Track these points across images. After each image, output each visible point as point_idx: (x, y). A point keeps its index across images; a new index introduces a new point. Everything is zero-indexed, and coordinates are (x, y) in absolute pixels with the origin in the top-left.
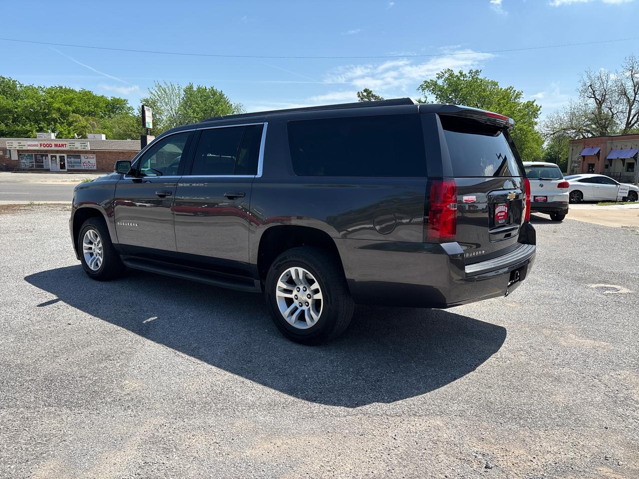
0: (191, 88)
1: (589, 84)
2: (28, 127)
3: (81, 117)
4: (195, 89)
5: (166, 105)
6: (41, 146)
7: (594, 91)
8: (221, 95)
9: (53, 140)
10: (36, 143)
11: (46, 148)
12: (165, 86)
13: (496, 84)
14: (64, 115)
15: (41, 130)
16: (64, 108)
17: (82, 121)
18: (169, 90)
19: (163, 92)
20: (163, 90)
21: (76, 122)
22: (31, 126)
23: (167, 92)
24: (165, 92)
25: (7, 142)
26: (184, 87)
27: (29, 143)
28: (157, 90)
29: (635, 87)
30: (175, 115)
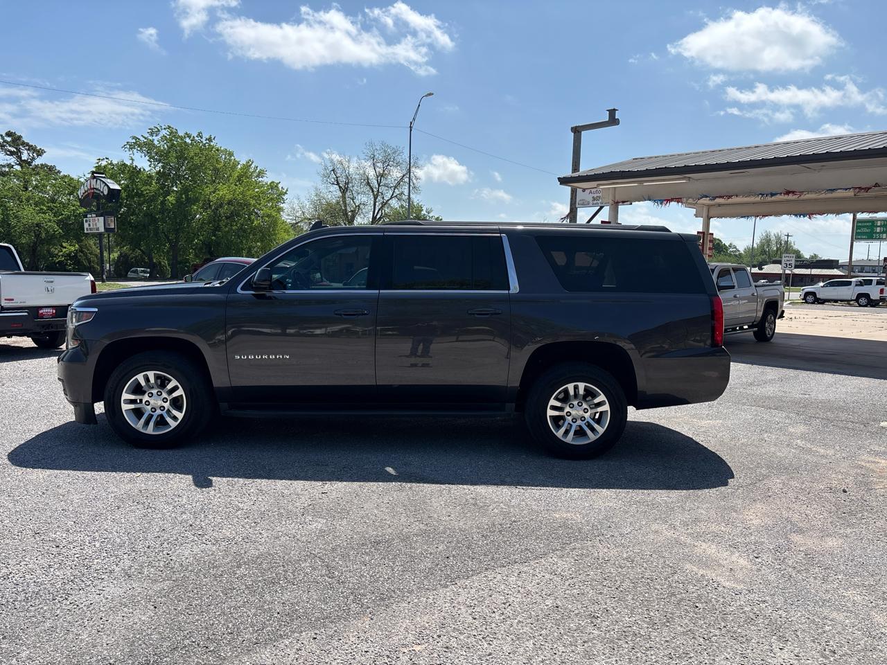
1: (331, 168)
7: (337, 178)
13: (231, 154)
29: (378, 177)
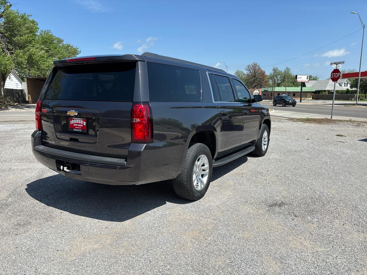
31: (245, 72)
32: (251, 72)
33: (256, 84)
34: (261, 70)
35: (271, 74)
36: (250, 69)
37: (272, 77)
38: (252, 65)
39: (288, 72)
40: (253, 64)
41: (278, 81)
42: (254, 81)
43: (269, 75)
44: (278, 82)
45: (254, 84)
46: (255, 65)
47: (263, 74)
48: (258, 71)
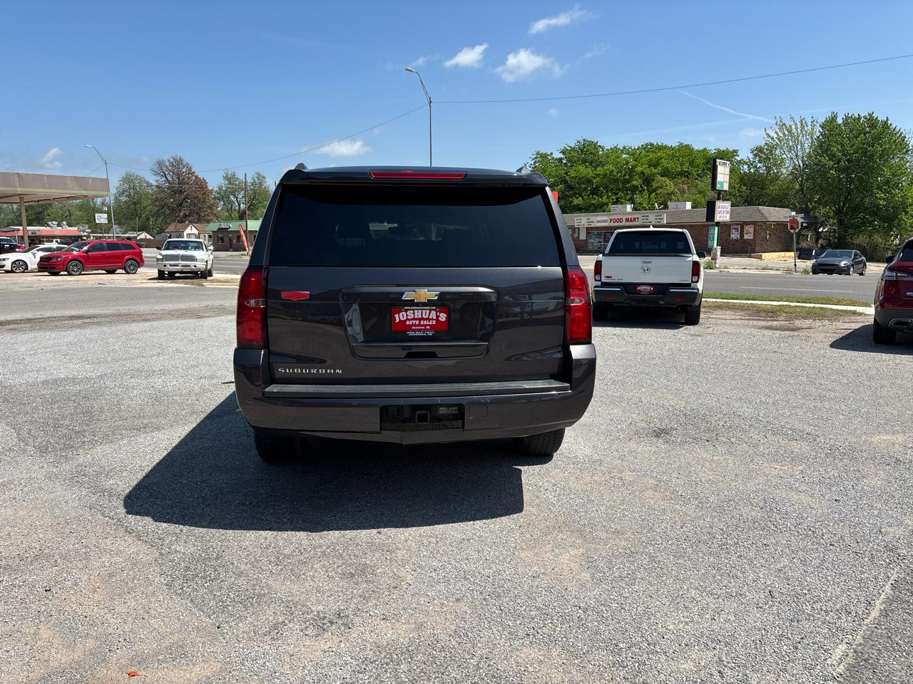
0: (833, 119)
2: (604, 199)
3: (668, 181)
4: (840, 121)
5: (790, 152)
6: (611, 221)
8: (886, 124)
9: (629, 213)
10: (606, 218)
11: (616, 224)
12: (792, 123)
14: (647, 180)
15: (617, 202)
16: (647, 171)
17: (670, 185)
18: (797, 128)
19: (786, 133)
20: (787, 130)
21: (662, 188)
22: (608, 198)
23: (794, 130)
24: (790, 132)
25: (576, 218)
26: (821, 120)
27: (599, 219)
28: (778, 130)
30: (801, 165)
31: (153, 180)
32: (169, 178)
33: (187, 212)
34: (196, 177)
35: (220, 188)
36: (166, 173)
37: (224, 196)
38: (169, 161)
39: (261, 184)
40: (172, 160)
41: (239, 205)
42: (181, 204)
43: (216, 189)
44: (240, 207)
45: (180, 211)
46: (178, 163)
47: (201, 185)
48: (189, 178)
